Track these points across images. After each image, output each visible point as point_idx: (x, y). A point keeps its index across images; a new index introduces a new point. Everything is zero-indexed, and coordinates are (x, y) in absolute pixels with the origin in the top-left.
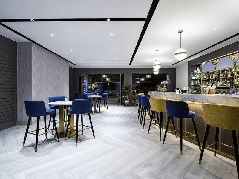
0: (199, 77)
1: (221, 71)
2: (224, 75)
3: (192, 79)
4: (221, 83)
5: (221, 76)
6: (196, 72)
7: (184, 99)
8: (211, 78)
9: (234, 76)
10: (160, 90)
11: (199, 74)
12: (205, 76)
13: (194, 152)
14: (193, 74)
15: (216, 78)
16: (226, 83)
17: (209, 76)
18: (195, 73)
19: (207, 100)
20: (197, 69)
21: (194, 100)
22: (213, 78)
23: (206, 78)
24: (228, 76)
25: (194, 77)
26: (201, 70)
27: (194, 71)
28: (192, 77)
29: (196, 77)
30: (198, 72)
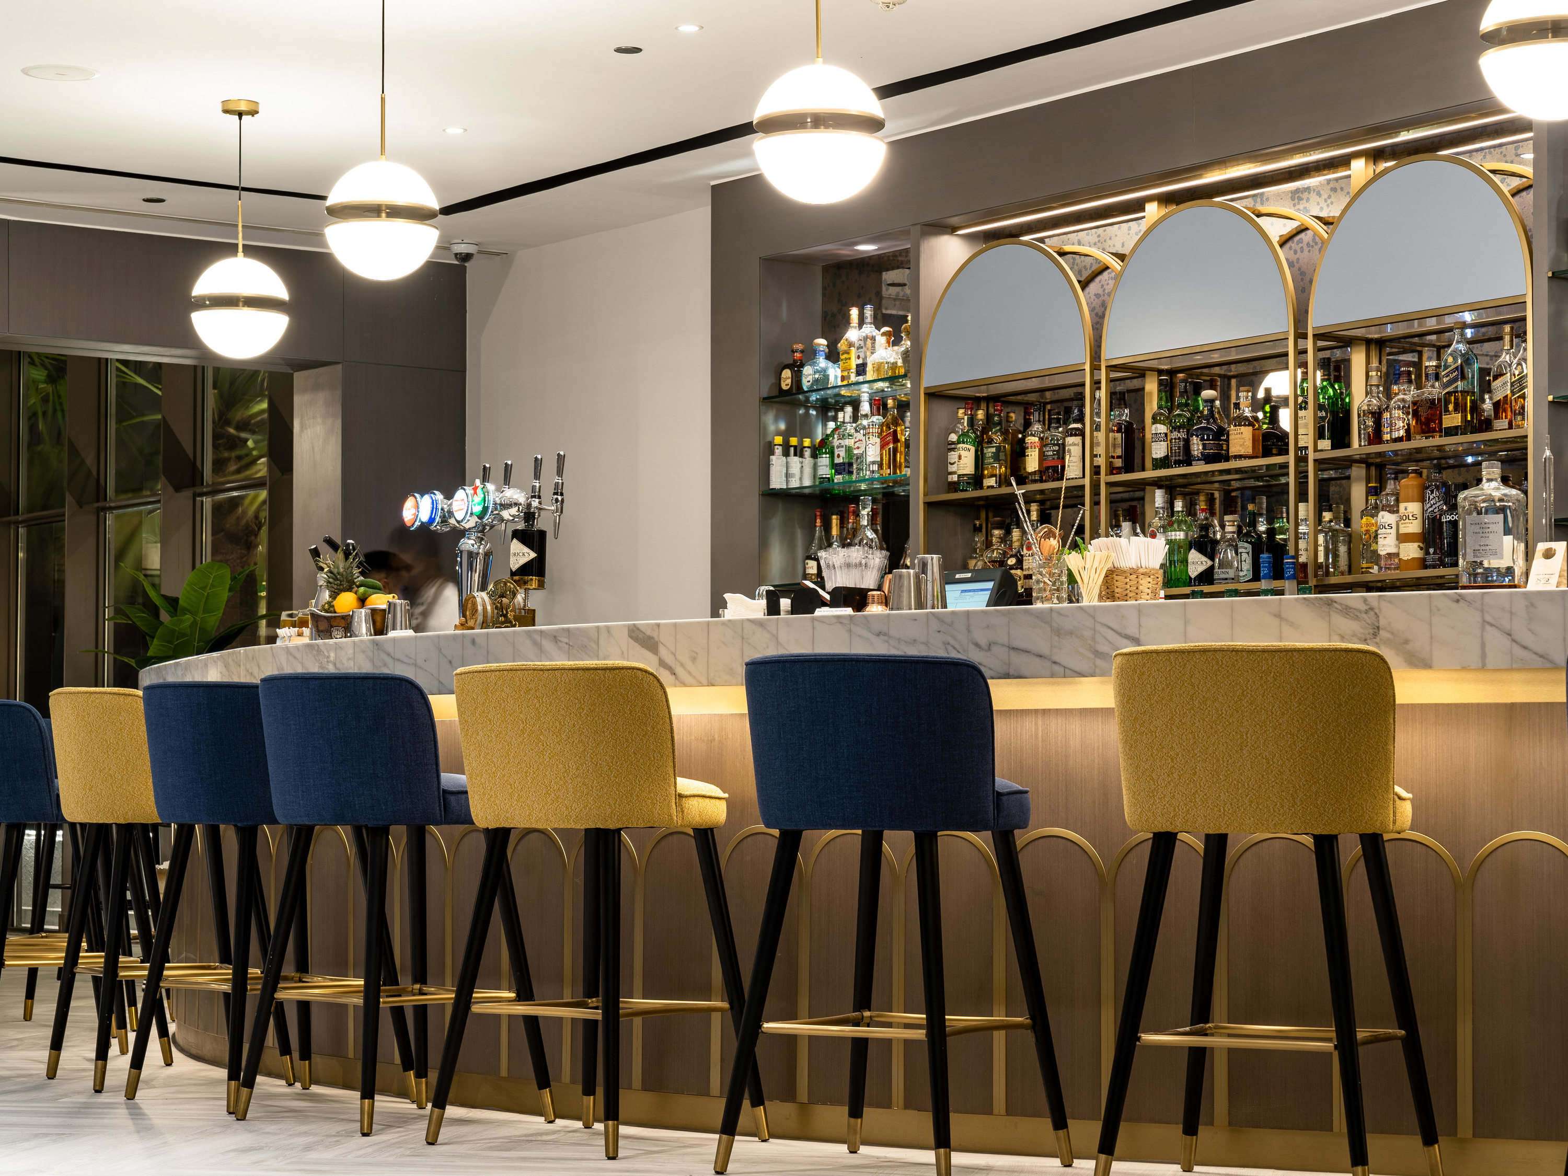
0: (872, 451)
1: (1151, 386)
3: (777, 482)
6: (834, 373)
8: (1044, 474)
9: (1291, 458)
11: (879, 405)
12: (963, 440)
15: (1103, 478)
16: (1206, 546)
17: (1019, 452)
18: (822, 383)
20: (853, 334)
23: (977, 480)
24: (1233, 451)
25: (808, 460)
26: (906, 355)
27: (810, 354)
28: (769, 449)
29: (824, 460)
30: (861, 369)
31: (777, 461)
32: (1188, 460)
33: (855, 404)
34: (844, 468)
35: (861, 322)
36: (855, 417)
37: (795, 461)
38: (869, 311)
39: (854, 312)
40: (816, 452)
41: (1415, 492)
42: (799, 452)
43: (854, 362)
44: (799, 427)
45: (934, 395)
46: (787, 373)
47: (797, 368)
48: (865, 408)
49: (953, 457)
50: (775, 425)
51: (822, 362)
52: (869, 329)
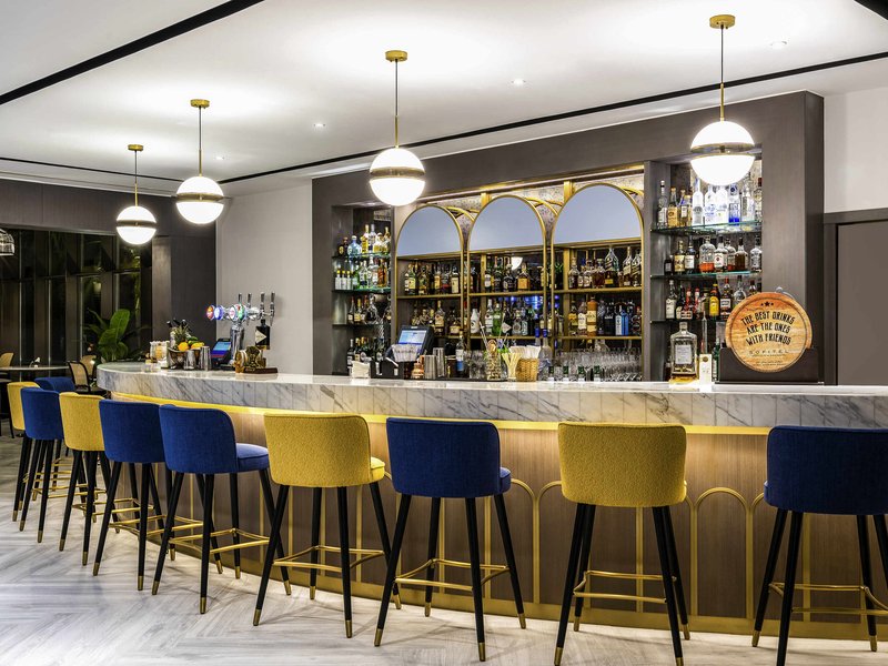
0: (375, 278)
1: (484, 259)
2: (506, 285)
3: (338, 287)
4: (489, 322)
5: (488, 284)
6: (359, 248)
7: (450, 412)
8: (441, 290)
9: (544, 292)
10: (197, 360)
11: (377, 261)
12: (411, 275)
13: (511, 639)
14: (341, 257)
15: (468, 294)
16: (509, 321)
17: (432, 280)
18: (355, 251)
19: (554, 410)
20: (367, 235)
21: (502, 412)
22: (449, 290)
23: (416, 291)
24: (519, 287)
25: (349, 280)
26: (388, 244)
27: (350, 242)
28: (335, 275)
29: (355, 279)
30: (370, 248)
31: (338, 279)
32: (502, 289)
33: (368, 260)
34: (364, 283)
35: (370, 231)
36: (368, 265)
37: (344, 279)
38: (373, 227)
39: (367, 227)
40: (352, 275)
41: (593, 307)
42: (346, 276)
43: (368, 245)
44: (345, 267)
45: (399, 259)
46: (341, 248)
47: (345, 246)
48: (372, 262)
49: (407, 282)
50: (337, 266)
51: (355, 245)
52: (373, 234)
